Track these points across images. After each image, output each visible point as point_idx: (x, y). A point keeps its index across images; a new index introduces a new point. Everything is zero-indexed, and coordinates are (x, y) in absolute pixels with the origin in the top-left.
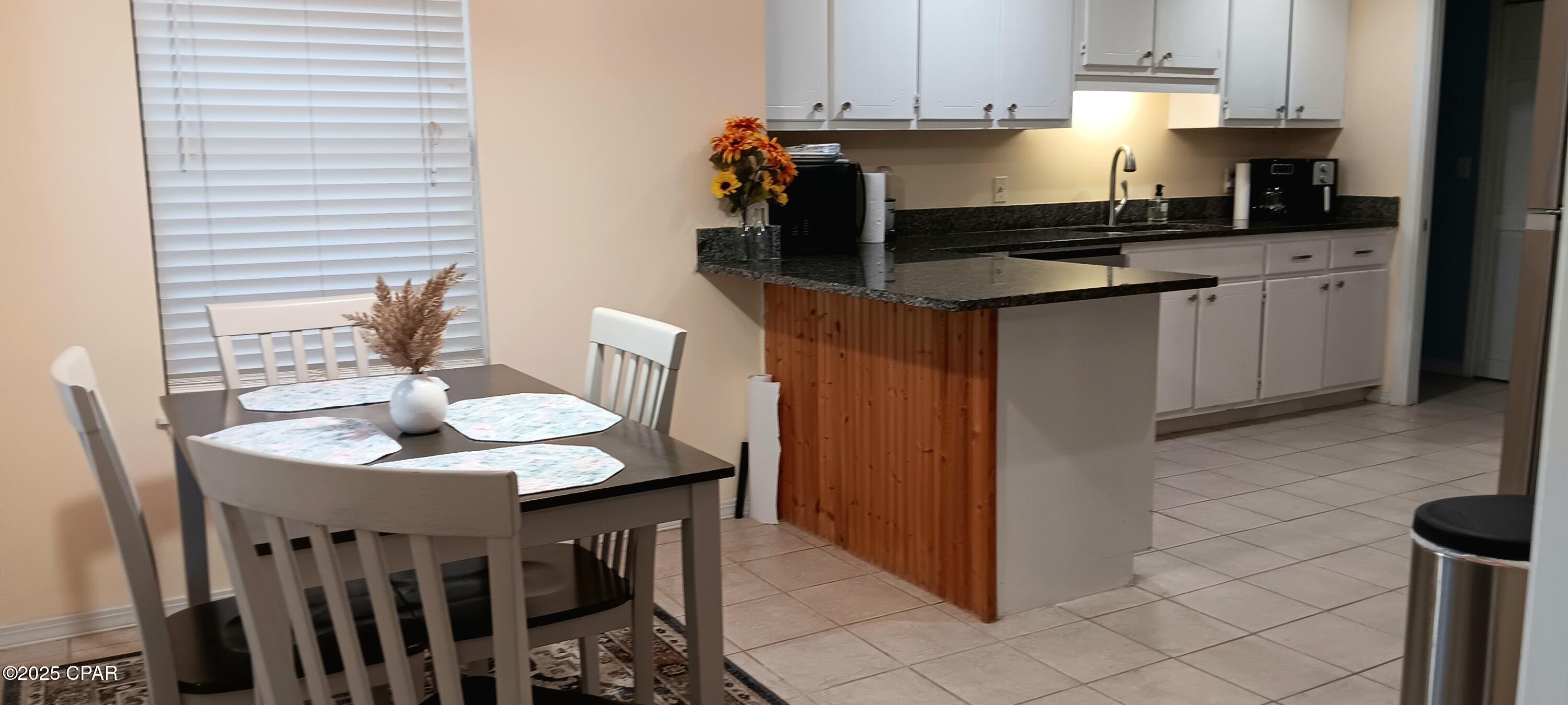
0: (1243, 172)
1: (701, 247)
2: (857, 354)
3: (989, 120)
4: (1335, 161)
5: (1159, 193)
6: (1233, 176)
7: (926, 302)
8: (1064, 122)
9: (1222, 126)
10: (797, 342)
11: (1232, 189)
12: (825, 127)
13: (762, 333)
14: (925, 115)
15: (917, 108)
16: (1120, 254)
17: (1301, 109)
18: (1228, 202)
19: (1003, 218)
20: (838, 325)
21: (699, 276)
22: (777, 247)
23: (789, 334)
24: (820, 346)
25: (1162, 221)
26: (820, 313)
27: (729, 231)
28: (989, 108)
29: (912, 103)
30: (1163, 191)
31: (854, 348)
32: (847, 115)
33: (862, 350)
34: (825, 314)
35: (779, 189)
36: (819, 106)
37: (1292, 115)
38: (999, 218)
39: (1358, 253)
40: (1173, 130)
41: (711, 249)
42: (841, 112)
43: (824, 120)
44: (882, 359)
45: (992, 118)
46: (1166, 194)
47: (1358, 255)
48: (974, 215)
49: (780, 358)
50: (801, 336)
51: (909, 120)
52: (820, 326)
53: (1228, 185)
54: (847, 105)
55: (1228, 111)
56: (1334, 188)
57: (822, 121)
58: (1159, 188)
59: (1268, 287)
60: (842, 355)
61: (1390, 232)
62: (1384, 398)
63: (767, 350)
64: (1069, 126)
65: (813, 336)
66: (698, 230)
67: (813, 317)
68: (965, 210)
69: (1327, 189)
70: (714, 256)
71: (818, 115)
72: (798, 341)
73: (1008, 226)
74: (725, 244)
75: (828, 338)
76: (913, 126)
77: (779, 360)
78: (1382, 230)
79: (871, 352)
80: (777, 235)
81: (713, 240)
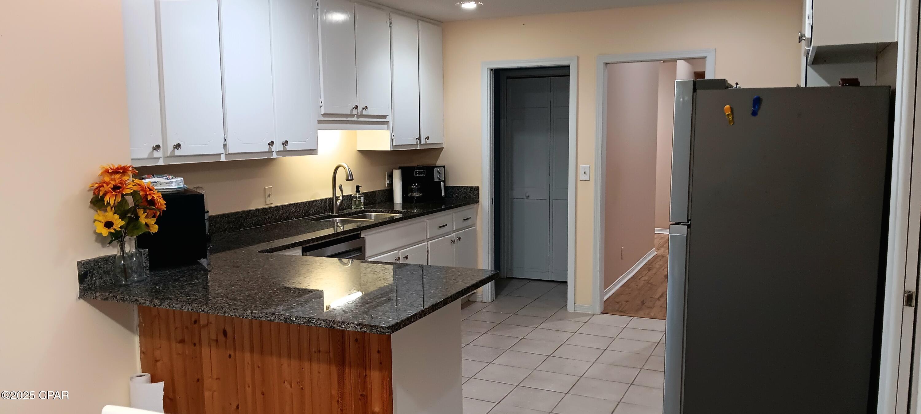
0: (397, 175)
1: (82, 278)
2: (247, 356)
3: (271, 152)
4: (444, 167)
5: (358, 191)
6: (391, 177)
7: (359, 327)
8: (313, 152)
9: (392, 150)
10: (177, 347)
11: (391, 185)
12: (161, 163)
13: (137, 339)
14: (231, 150)
15: (225, 145)
16: (360, 238)
17: (428, 138)
18: (390, 192)
19: (273, 215)
20: (225, 333)
21: (82, 301)
22: (146, 267)
23: (169, 339)
24: (205, 350)
25: (361, 208)
26: (203, 322)
27: (106, 259)
28: (272, 143)
29: (222, 142)
30: (360, 189)
31: (243, 350)
32: (178, 153)
33: (252, 351)
34: (208, 324)
35: (152, 221)
36: (157, 147)
37: (423, 142)
38: (270, 215)
39: (465, 220)
40: (359, 151)
41: (92, 277)
42: (173, 151)
43: (161, 157)
44: (275, 359)
45: (273, 151)
46: (362, 190)
47: (465, 221)
48: (255, 215)
49: (157, 359)
50: (182, 341)
51: (220, 154)
52: (204, 333)
53: (388, 182)
54: (178, 146)
55: (394, 140)
56: (444, 182)
57: (159, 158)
58: (358, 187)
59: (429, 246)
60: (230, 356)
61: (475, 206)
62: (479, 299)
63: (142, 352)
64: (317, 154)
65: (196, 341)
66: (79, 263)
67: (196, 326)
68: (249, 212)
69: (442, 183)
70: (95, 283)
71: (156, 154)
72: (179, 346)
73: (276, 220)
74: (104, 271)
75: (213, 344)
76: (223, 159)
77: (157, 361)
78: (471, 206)
79: (262, 352)
80: (146, 257)
81: (94, 270)
